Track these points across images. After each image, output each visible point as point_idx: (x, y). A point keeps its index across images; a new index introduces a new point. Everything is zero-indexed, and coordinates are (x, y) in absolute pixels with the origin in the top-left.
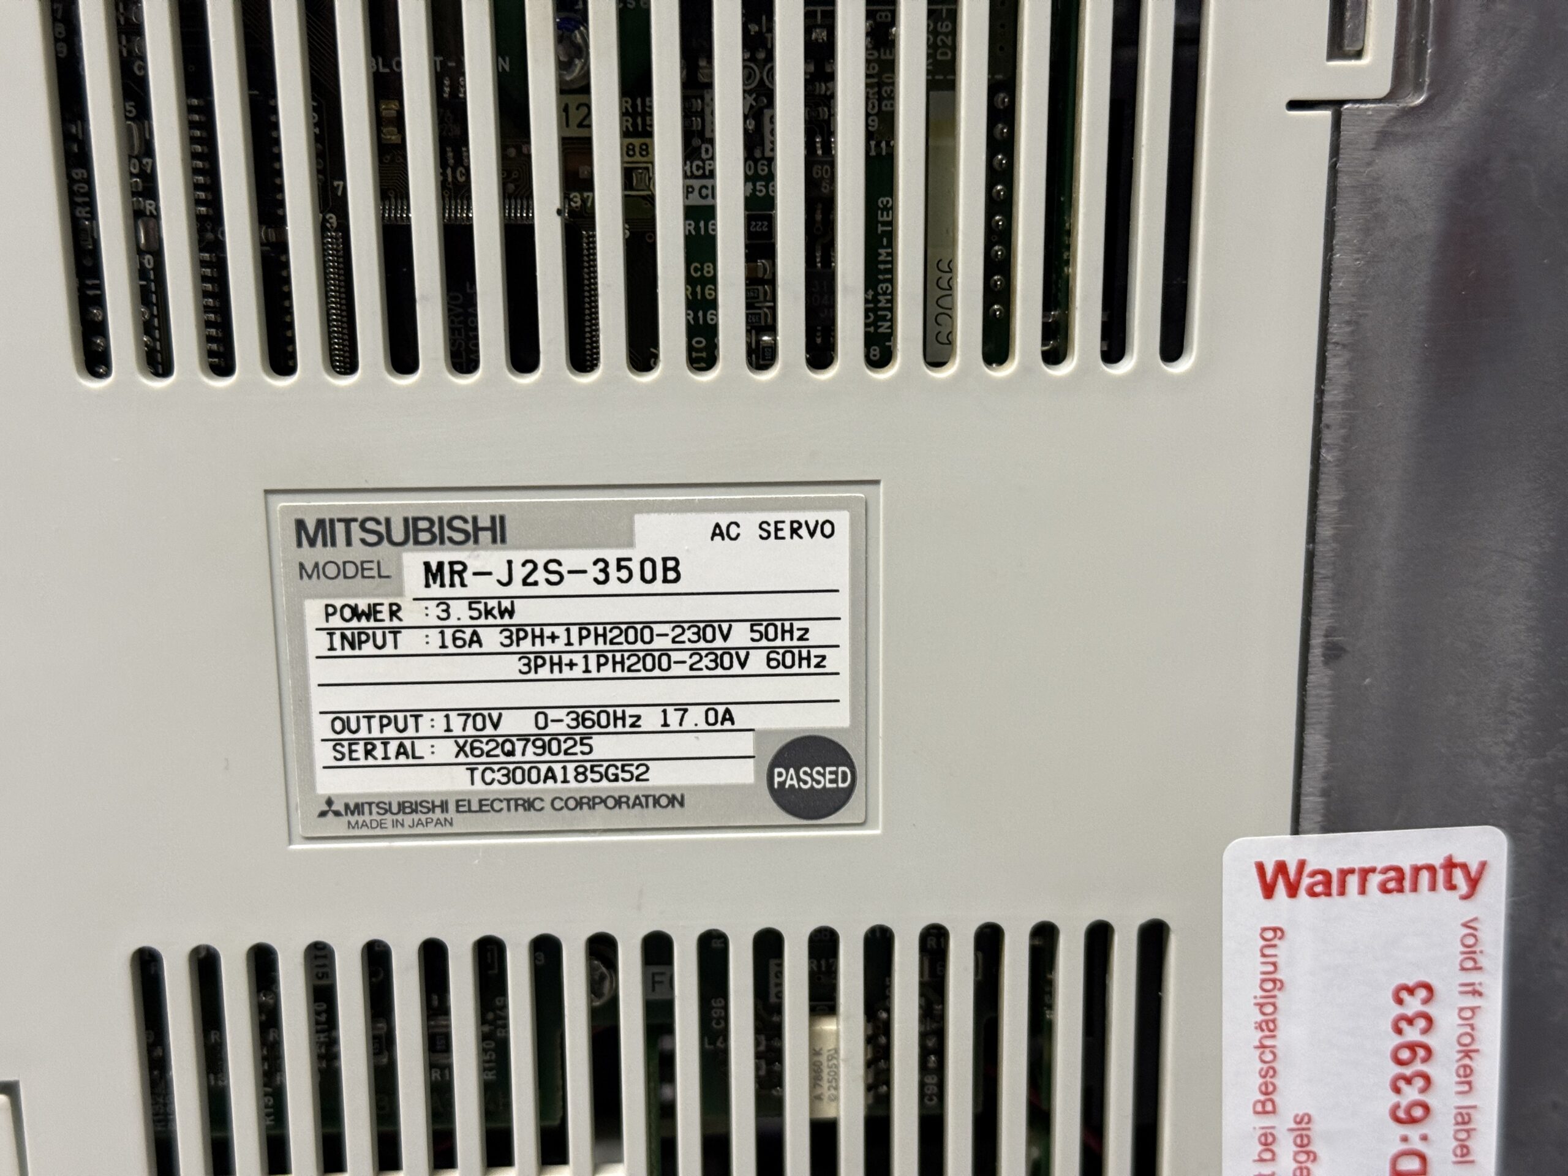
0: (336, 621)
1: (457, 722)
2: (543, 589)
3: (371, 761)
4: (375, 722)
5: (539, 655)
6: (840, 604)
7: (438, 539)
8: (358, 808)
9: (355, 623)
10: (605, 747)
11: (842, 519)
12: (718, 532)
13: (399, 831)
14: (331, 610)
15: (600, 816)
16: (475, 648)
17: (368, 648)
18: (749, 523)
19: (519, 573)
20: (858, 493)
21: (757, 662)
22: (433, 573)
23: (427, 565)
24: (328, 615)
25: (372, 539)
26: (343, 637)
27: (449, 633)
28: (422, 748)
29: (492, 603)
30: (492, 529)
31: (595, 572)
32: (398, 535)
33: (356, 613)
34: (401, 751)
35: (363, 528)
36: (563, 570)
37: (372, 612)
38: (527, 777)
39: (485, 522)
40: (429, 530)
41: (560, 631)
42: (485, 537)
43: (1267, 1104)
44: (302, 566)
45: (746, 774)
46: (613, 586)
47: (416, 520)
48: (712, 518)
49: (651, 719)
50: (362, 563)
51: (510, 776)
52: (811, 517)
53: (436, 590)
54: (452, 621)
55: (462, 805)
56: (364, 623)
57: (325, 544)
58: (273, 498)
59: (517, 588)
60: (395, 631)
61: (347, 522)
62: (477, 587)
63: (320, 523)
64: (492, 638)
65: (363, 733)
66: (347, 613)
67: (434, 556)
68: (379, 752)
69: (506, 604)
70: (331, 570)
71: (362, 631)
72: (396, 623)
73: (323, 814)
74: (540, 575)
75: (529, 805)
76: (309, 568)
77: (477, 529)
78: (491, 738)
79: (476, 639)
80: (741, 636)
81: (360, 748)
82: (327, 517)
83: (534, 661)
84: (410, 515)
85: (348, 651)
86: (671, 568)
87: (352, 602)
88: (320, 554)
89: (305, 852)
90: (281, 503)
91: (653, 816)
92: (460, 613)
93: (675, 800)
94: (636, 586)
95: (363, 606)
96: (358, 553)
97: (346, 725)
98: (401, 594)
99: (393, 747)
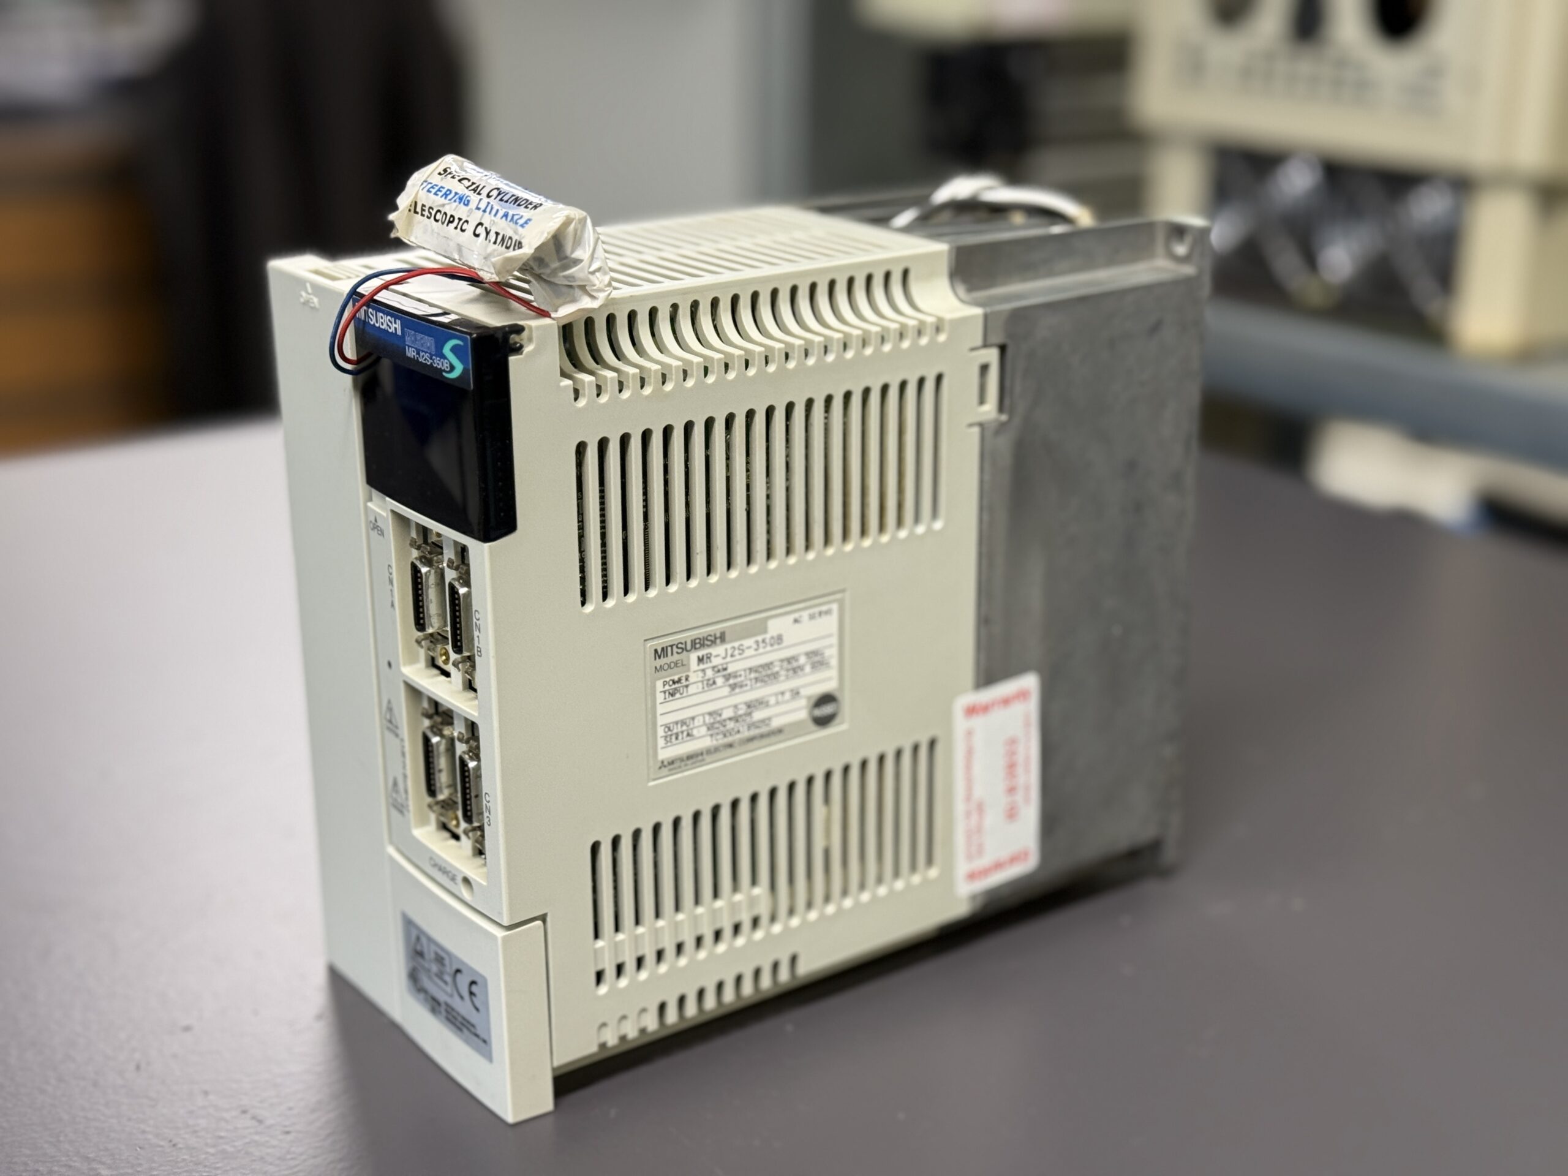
0: (667, 687)
1: (707, 717)
2: (738, 657)
3: (678, 742)
4: (679, 726)
5: (735, 685)
6: (834, 640)
7: (703, 645)
8: (672, 763)
9: (674, 686)
10: (758, 715)
11: (835, 607)
12: (796, 621)
13: (686, 768)
14: (665, 683)
15: (756, 744)
16: (714, 686)
17: (678, 696)
18: (805, 615)
19: (729, 652)
20: (838, 596)
21: (808, 669)
22: (700, 660)
23: (699, 657)
24: (664, 685)
25: (680, 651)
26: (669, 693)
27: (705, 683)
28: (695, 732)
29: (720, 667)
30: (721, 637)
31: (755, 646)
32: (689, 647)
33: (674, 682)
34: (688, 735)
35: (677, 647)
36: (744, 647)
37: (679, 681)
38: (731, 734)
39: (718, 635)
40: (699, 643)
41: (743, 673)
42: (718, 641)
43: (968, 798)
44: (656, 668)
45: (803, 715)
46: (761, 650)
47: (695, 640)
48: (792, 617)
49: (772, 701)
50: (677, 661)
51: (725, 736)
52: (824, 608)
53: (702, 666)
54: (707, 678)
55: (708, 752)
56: (677, 685)
57: (664, 657)
58: (647, 642)
59: (729, 659)
60: (687, 686)
61: (672, 646)
62: (716, 661)
63: (663, 649)
64: (720, 681)
65: (675, 731)
66: (671, 683)
67: (701, 653)
68: (680, 737)
69: (725, 666)
70: (666, 667)
71: (675, 689)
72: (687, 683)
73: (660, 768)
74: (737, 652)
75: (730, 746)
76: (658, 668)
77: (716, 638)
78: (719, 722)
79: (714, 683)
80: (803, 660)
81: (674, 737)
82: (665, 646)
83: (733, 687)
84: (694, 638)
85: (671, 698)
86: (779, 639)
87: (672, 678)
88: (663, 661)
89: (656, 786)
90: (649, 644)
91: (773, 739)
92: (710, 673)
93: (780, 731)
94: (769, 648)
95: (676, 678)
96: (676, 657)
97: (669, 729)
98: (689, 670)
99: (685, 734)
